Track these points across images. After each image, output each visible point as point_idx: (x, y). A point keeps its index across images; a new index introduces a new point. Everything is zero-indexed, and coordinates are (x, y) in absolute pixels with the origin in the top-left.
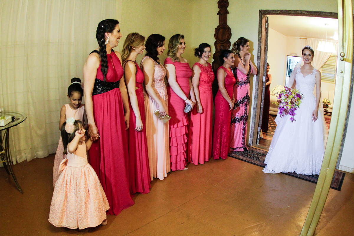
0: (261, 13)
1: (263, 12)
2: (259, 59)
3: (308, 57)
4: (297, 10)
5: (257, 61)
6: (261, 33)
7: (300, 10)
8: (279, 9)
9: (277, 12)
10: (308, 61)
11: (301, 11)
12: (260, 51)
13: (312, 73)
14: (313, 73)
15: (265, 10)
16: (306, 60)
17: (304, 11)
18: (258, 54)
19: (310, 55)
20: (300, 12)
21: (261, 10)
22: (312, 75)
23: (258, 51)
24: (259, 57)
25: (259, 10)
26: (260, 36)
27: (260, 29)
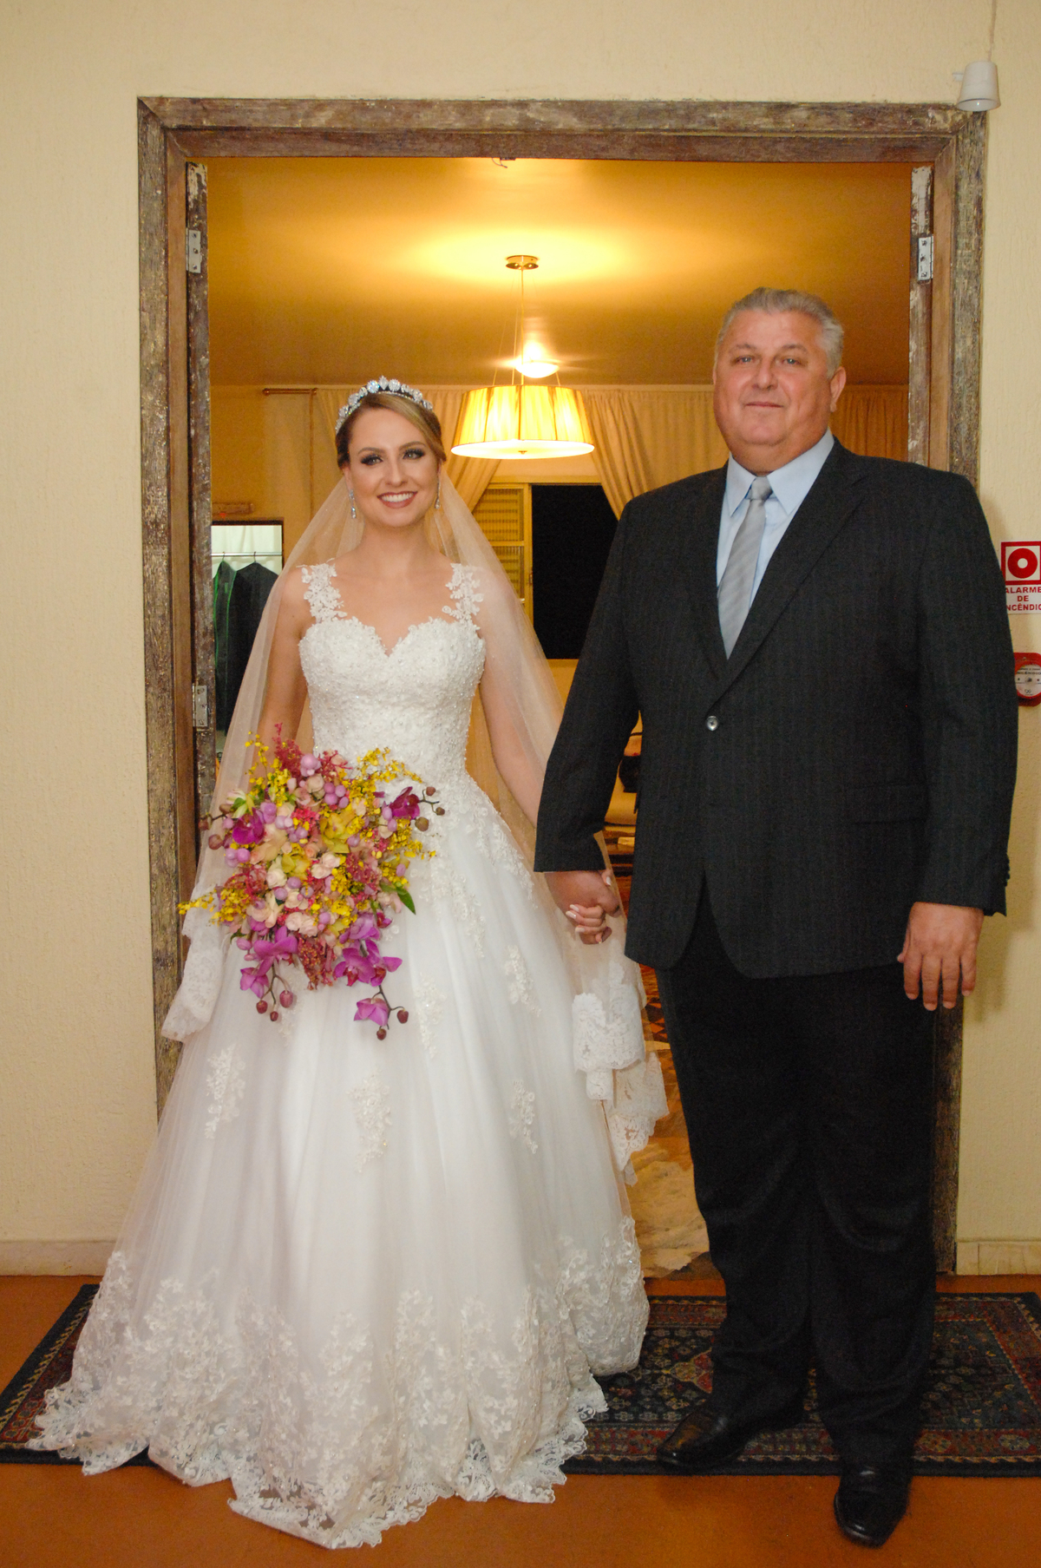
0: (154, 132)
1: (174, 123)
2: (158, 543)
3: (402, 471)
4: (489, 96)
5: (145, 559)
6: (161, 316)
7: (510, 96)
8: (323, 94)
9: (307, 116)
10: (407, 503)
11: (522, 104)
12: (161, 477)
13: (446, 609)
14: (453, 603)
15: (195, 101)
16: (388, 504)
17: (547, 104)
18: (145, 501)
19: (411, 453)
20: (516, 111)
21: (162, 100)
22: (451, 619)
23: (145, 473)
24: (156, 523)
25: (141, 103)
26: (160, 339)
27: (151, 274)
